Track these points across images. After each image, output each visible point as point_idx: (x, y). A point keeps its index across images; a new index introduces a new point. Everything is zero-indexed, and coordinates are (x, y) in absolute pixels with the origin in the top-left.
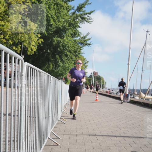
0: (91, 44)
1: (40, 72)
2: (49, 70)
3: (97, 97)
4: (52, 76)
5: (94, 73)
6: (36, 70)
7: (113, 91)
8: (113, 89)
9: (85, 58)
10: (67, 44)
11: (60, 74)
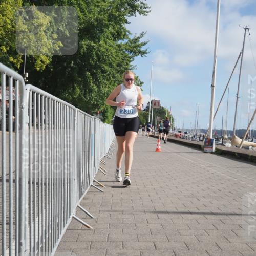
1: (54, 101)
2: (73, 98)
3: (158, 145)
4: (77, 109)
5: (153, 103)
6: (48, 99)
7: (186, 133)
8: (187, 130)
9: (138, 77)
10: (105, 52)
11: (93, 105)
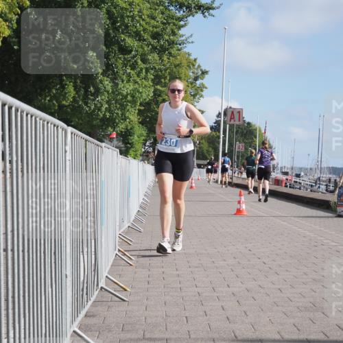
0: (214, 9)
1: (22, 112)
2: (61, 107)
3: (239, 202)
4: (70, 129)
5: (229, 114)
6: (10, 108)
7: (298, 176)
8: (301, 169)
9: (195, 60)
10: (126, 9)
11: (104, 120)
